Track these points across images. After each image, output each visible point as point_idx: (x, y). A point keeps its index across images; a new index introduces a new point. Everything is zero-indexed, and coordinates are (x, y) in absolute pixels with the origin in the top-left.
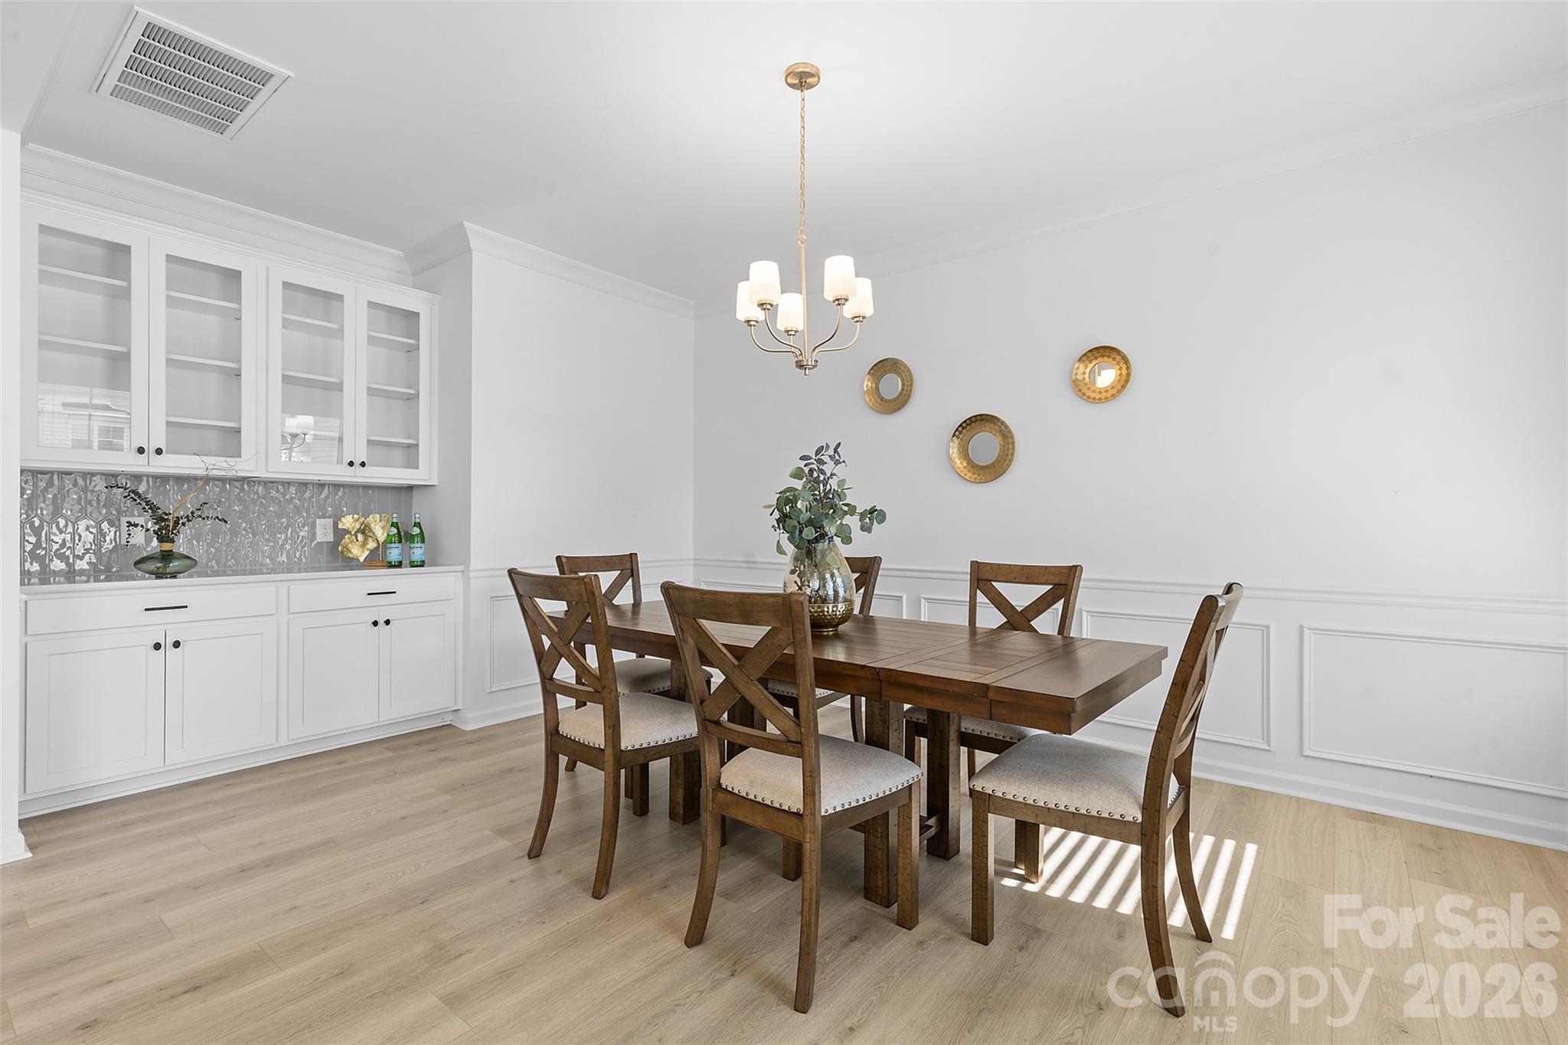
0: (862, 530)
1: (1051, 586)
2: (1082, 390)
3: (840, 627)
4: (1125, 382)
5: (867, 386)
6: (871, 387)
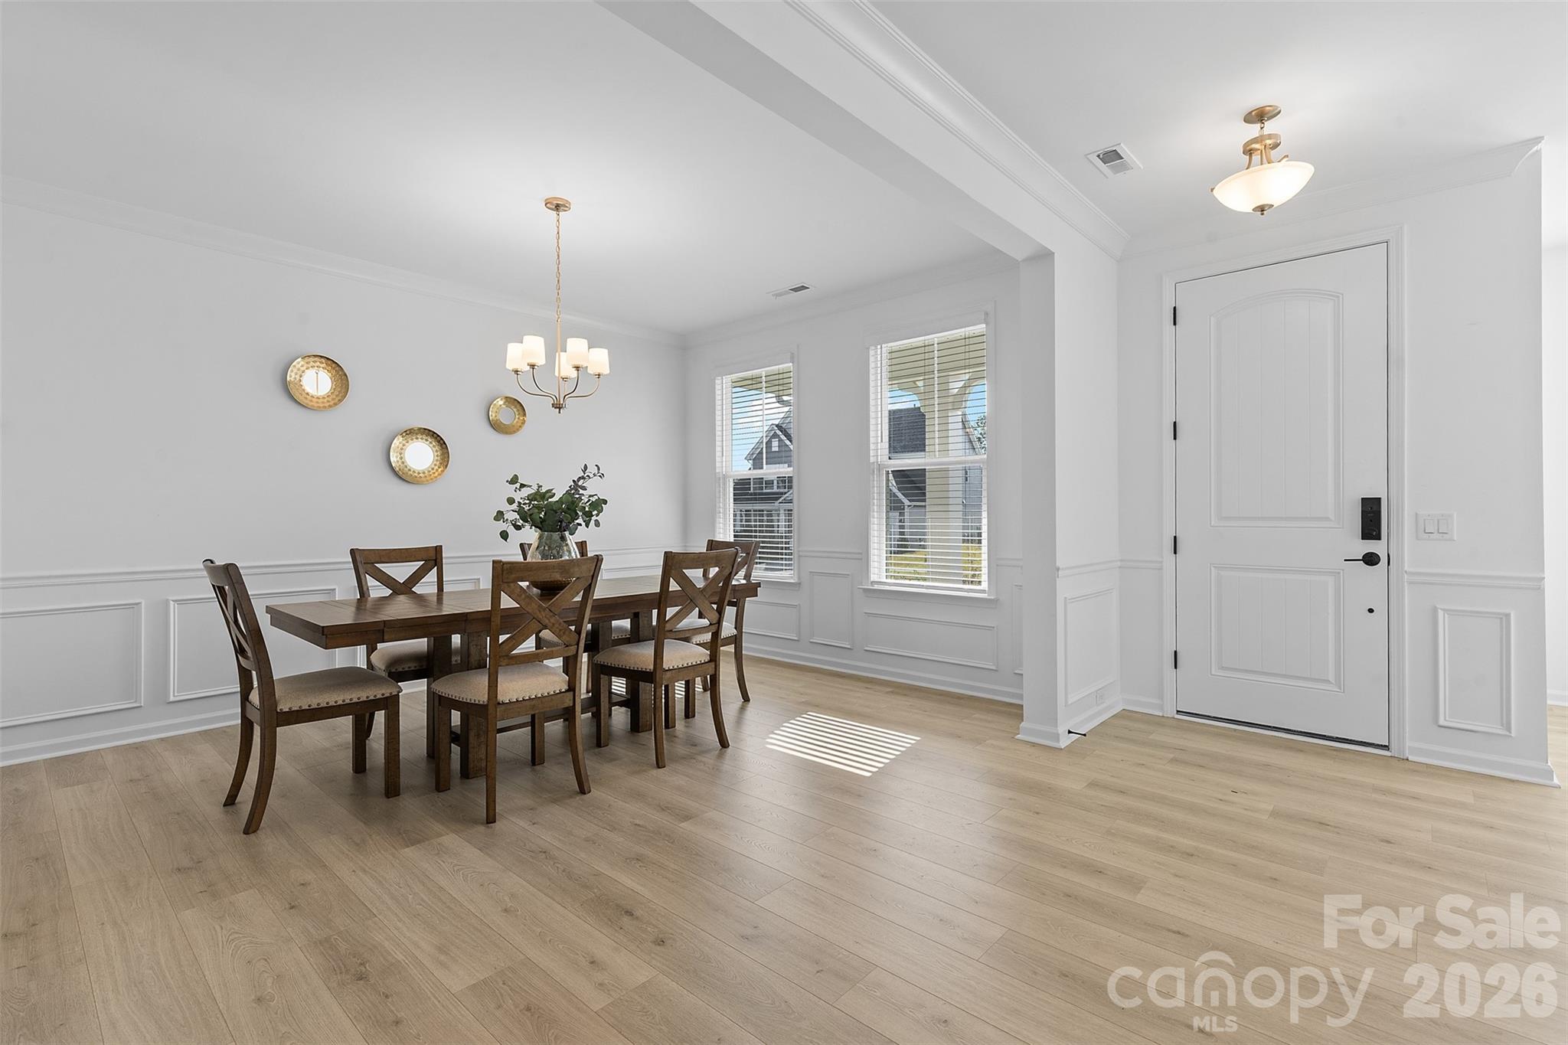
4: (524, 422)
5: (291, 376)
6: (295, 378)
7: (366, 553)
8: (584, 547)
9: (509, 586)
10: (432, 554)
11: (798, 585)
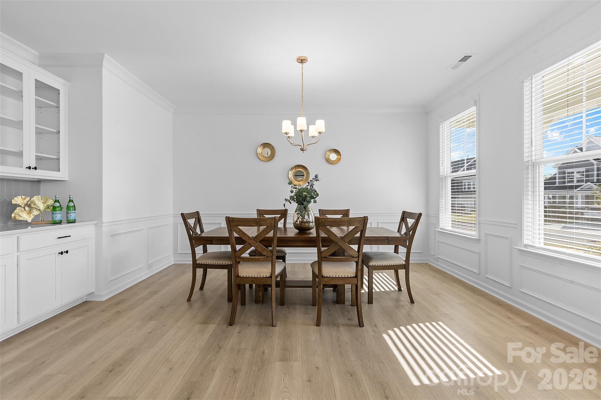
0: (314, 203)
1: (342, 215)
2: (328, 161)
3: (311, 230)
4: (339, 159)
5: (258, 151)
6: (260, 152)
7: (261, 211)
8: (348, 212)
9: (234, 228)
10: (283, 212)
11: (478, 240)
